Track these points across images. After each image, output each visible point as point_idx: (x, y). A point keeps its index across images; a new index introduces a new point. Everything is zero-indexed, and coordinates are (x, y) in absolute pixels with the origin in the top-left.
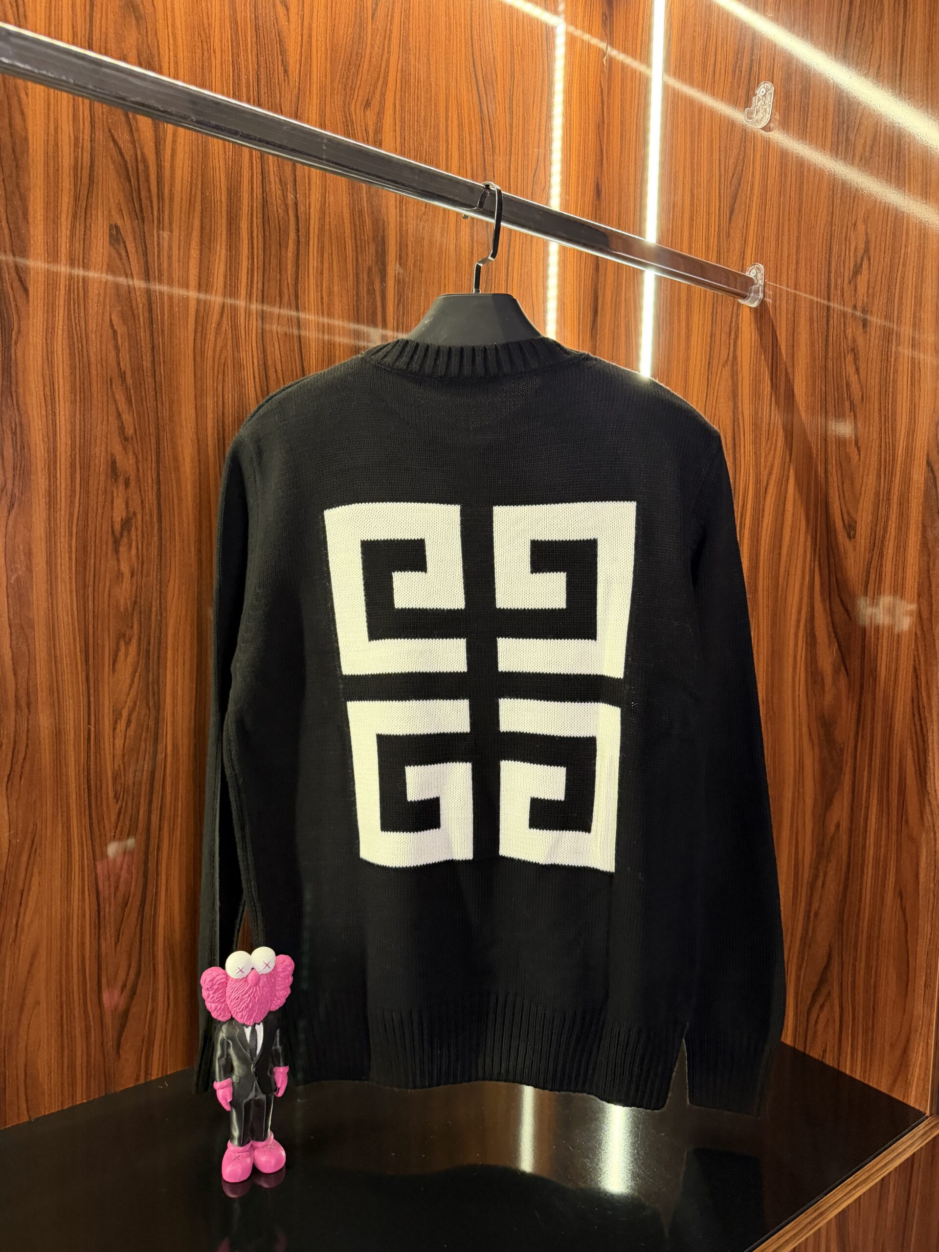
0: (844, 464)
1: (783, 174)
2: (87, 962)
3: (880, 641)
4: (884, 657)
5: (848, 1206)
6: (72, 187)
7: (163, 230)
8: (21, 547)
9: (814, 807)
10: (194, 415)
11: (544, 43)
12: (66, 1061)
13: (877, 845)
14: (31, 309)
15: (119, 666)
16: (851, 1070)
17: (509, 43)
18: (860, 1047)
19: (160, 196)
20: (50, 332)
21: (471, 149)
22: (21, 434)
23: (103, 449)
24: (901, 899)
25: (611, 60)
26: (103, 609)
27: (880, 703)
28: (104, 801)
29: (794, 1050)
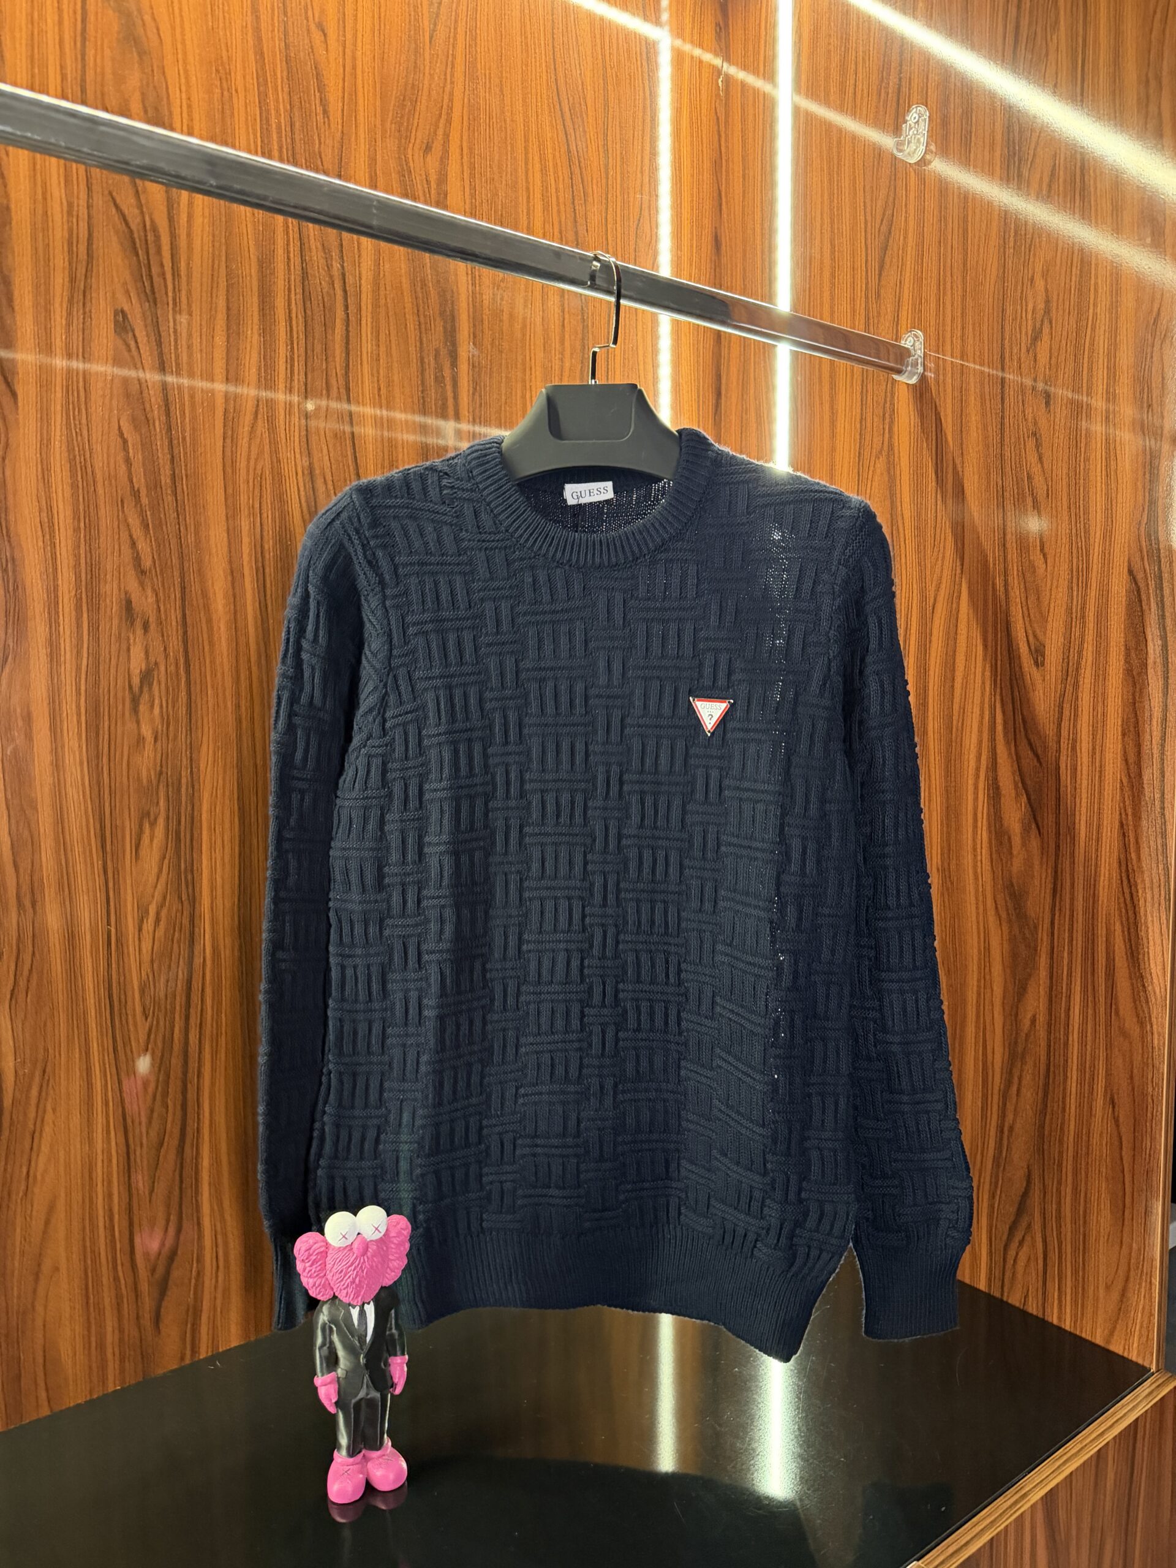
0: (1028, 575)
1: (942, 219)
2: (116, 1217)
3: (1078, 790)
4: (1084, 810)
5: (1057, 1485)
6: (67, 263)
7: (180, 313)
8: (18, 710)
9: (1004, 997)
10: (225, 539)
11: (645, 63)
12: (93, 1339)
13: (1083, 1043)
14: (21, 417)
15: (144, 851)
16: (1059, 1318)
17: (600, 65)
18: (1069, 1291)
19: (176, 273)
20: (45, 444)
21: (558, 198)
22: (14, 571)
23: (115, 586)
24: (1114, 1107)
25: (728, 79)
26: (121, 783)
27: (1080, 868)
28: (130, 1017)
29: (988, 1296)
